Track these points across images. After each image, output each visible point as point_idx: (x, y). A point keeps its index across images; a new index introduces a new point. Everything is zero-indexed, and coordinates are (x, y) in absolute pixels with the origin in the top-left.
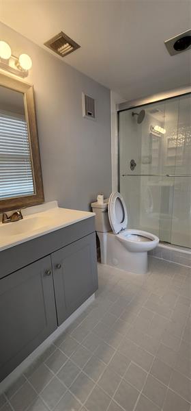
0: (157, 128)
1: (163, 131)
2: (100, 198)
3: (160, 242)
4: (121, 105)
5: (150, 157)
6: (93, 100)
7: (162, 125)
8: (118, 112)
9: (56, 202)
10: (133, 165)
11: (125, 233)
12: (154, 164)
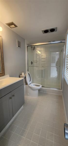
0: (38, 52)
1: (40, 53)
2: (23, 74)
3: (42, 87)
4: (28, 44)
5: (37, 61)
6: (20, 42)
7: (40, 51)
8: (27, 46)
9: (9, 75)
10: (32, 63)
11: (31, 85)
12: (38, 63)
